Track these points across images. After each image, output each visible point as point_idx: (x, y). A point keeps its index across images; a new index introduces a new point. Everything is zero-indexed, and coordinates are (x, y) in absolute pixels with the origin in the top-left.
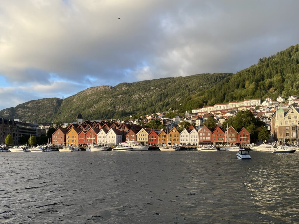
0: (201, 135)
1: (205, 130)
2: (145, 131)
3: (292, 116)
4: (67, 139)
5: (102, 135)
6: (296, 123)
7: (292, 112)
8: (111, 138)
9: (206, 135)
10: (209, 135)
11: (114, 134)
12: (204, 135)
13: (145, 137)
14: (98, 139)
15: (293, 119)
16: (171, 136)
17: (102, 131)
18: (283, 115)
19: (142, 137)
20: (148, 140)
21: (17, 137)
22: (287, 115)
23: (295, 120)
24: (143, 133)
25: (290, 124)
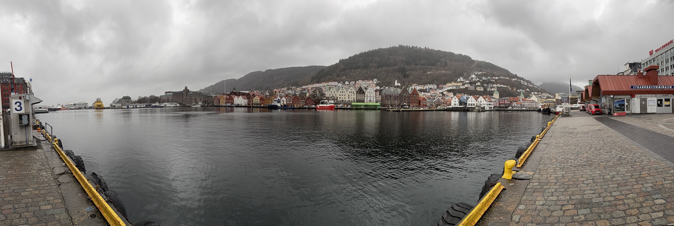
0: (287, 100)
1: (289, 98)
2: (257, 97)
3: (333, 91)
4: (220, 101)
5: (236, 100)
6: (334, 95)
7: (333, 89)
8: (240, 100)
9: (290, 101)
10: (291, 100)
11: (242, 99)
12: (289, 100)
13: (258, 101)
14: (234, 101)
15: (333, 93)
16: (271, 100)
17: (236, 97)
18: (328, 90)
19: (256, 101)
20: (259, 102)
21: (202, 100)
22: (330, 91)
23: (334, 94)
24: (256, 99)
25: (331, 95)
